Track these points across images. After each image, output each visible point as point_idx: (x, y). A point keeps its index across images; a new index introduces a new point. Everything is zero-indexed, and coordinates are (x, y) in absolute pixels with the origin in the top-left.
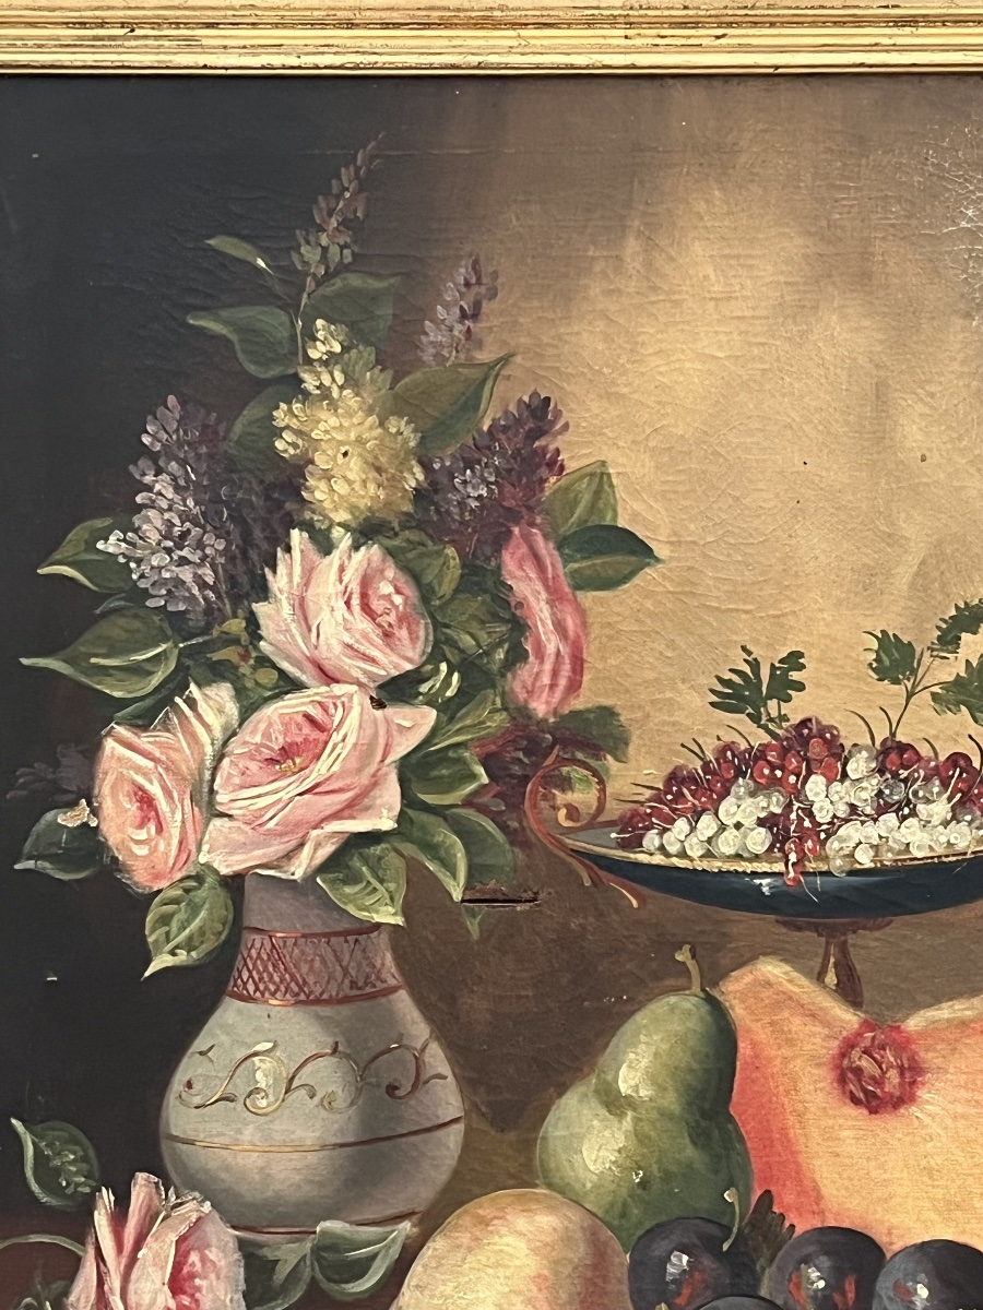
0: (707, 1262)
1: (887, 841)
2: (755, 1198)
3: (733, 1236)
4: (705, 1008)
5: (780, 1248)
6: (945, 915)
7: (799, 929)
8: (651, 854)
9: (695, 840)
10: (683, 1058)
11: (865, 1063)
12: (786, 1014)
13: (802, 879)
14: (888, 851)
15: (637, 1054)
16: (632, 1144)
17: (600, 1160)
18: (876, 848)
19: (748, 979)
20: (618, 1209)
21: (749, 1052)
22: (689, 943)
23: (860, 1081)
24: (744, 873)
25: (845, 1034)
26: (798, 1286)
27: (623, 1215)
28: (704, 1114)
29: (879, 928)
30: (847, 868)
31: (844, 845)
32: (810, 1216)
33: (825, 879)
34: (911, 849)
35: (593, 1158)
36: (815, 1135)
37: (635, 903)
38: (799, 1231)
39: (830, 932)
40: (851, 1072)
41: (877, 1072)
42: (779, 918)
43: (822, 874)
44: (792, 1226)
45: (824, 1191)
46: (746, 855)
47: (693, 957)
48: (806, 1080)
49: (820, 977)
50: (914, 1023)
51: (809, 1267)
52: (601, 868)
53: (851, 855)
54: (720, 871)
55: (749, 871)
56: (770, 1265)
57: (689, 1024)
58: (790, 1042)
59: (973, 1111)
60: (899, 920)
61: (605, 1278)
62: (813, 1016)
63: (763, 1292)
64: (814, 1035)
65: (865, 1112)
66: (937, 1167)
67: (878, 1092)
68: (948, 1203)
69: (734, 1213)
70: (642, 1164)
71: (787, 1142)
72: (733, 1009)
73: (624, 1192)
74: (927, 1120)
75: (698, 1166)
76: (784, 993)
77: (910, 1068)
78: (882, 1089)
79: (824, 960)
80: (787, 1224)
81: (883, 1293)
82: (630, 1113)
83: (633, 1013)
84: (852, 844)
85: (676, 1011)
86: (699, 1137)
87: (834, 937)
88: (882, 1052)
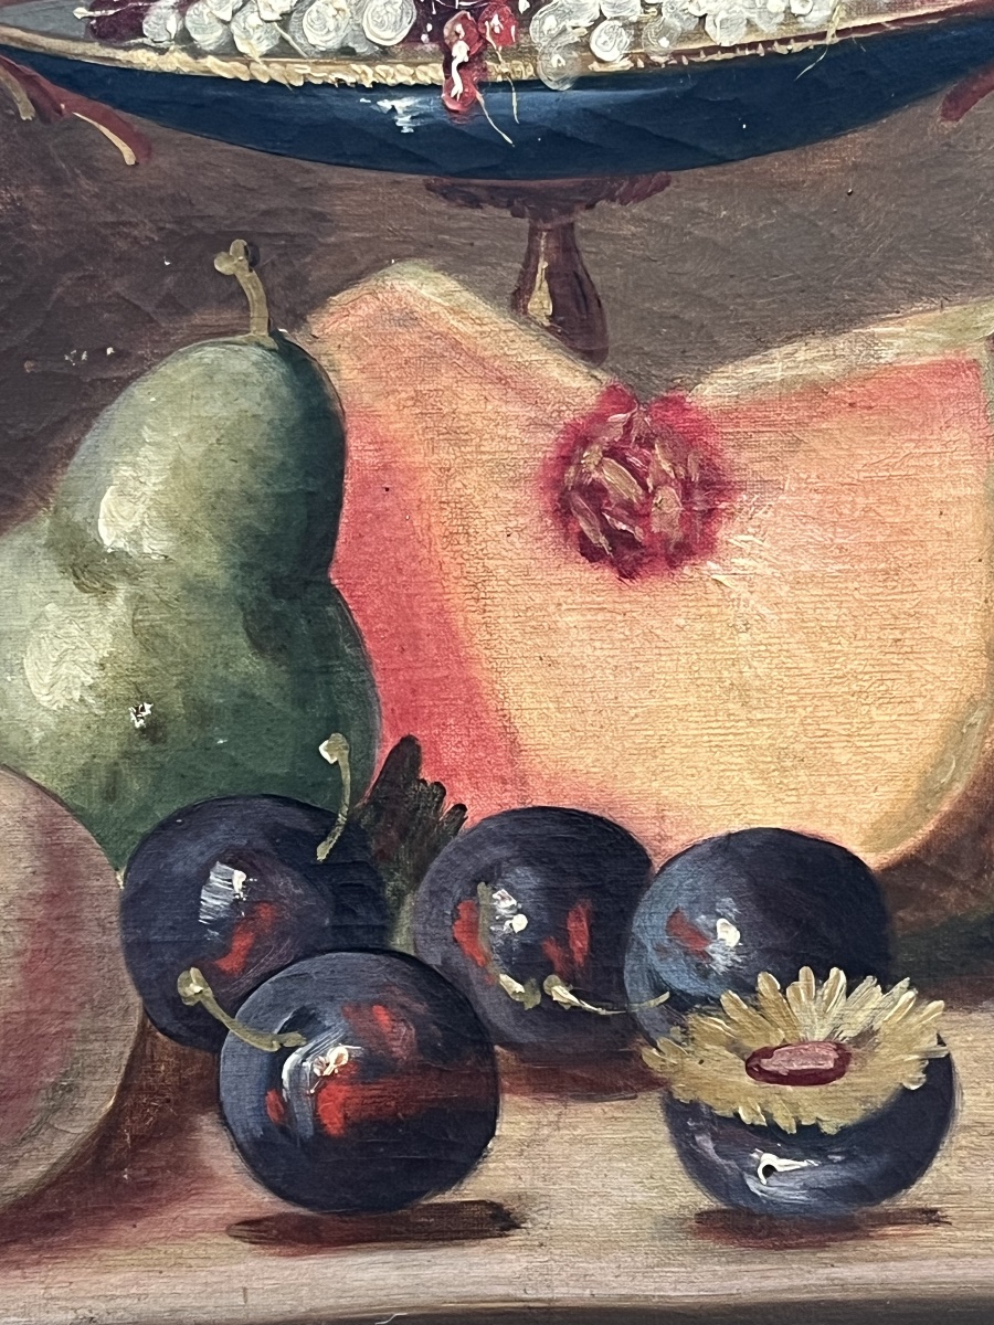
0: (286, 884)
1: (660, 13)
2: (381, 754)
3: (338, 831)
4: (277, 371)
5: (435, 851)
6: (778, 165)
7: (475, 203)
8: (162, 51)
9: (253, 20)
10: (234, 473)
11: (611, 476)
12: (446, 378)
13: (479, 96)
14: (659, 35)
15: (134, 465)
16: (129, 652)
17: (61, 684)
18: (636, 28)
19: (365, 310)
20: (98, 781)
21: (370, 458)
22: (241, 235)
23: (599, 512)
24: (359, 87)
25: (569, 416)
26: (473, 928)
27: (111, 793)
28: (277, 587)
29: (640, 197)
30: (574, 72)
31: (569, 24)
32: (496, 787)
33: (529, 96)
34: (709, 27)
35: (47, 680)
36: (507, 625)
37: (129, 156)
38: (473, 817)
39: (539, 207)
40: (582, 495)
41: (634, 492)
42: (432, 179)
43: (522, 85)
44: (461, 808)
45: (525, 737)
46: (361, 49)
47: (253, 264)
48: (487, 513)
49: (517, 301)
50: (713, 391)
51: (495, 890)
52: (59, 79)
53: (584, 45)
54: (307, 84)
55: (368, 84)
56: (414, 887)
57: (244, 404)
58: (456, 436)
59: (834, 568)
60: (684, 178)
61: (73, 922)
62: (502, 380)
63: (400, 942)
64: (506, 419)
65: (609, 574)
66: (757, 683)
67: (638, 533)
68: (782, 754)
69: (341, 785)
70: (149, 689)
71: (449, 638)
72: (338, 372)
73: (112, 748)
74: (740, 589)
75: (264, 692)
76: (443, 336)
77: (706, 484)
78: (646, 528)
79: (526, 265)
80: (448, 805)
81: (646, 940)
82: (123, 590)
83: (124, 383)
84: (585, 22)
85: (219, 377)
86: (267, 634)
87: (546, 220)
88: (646, 452)
